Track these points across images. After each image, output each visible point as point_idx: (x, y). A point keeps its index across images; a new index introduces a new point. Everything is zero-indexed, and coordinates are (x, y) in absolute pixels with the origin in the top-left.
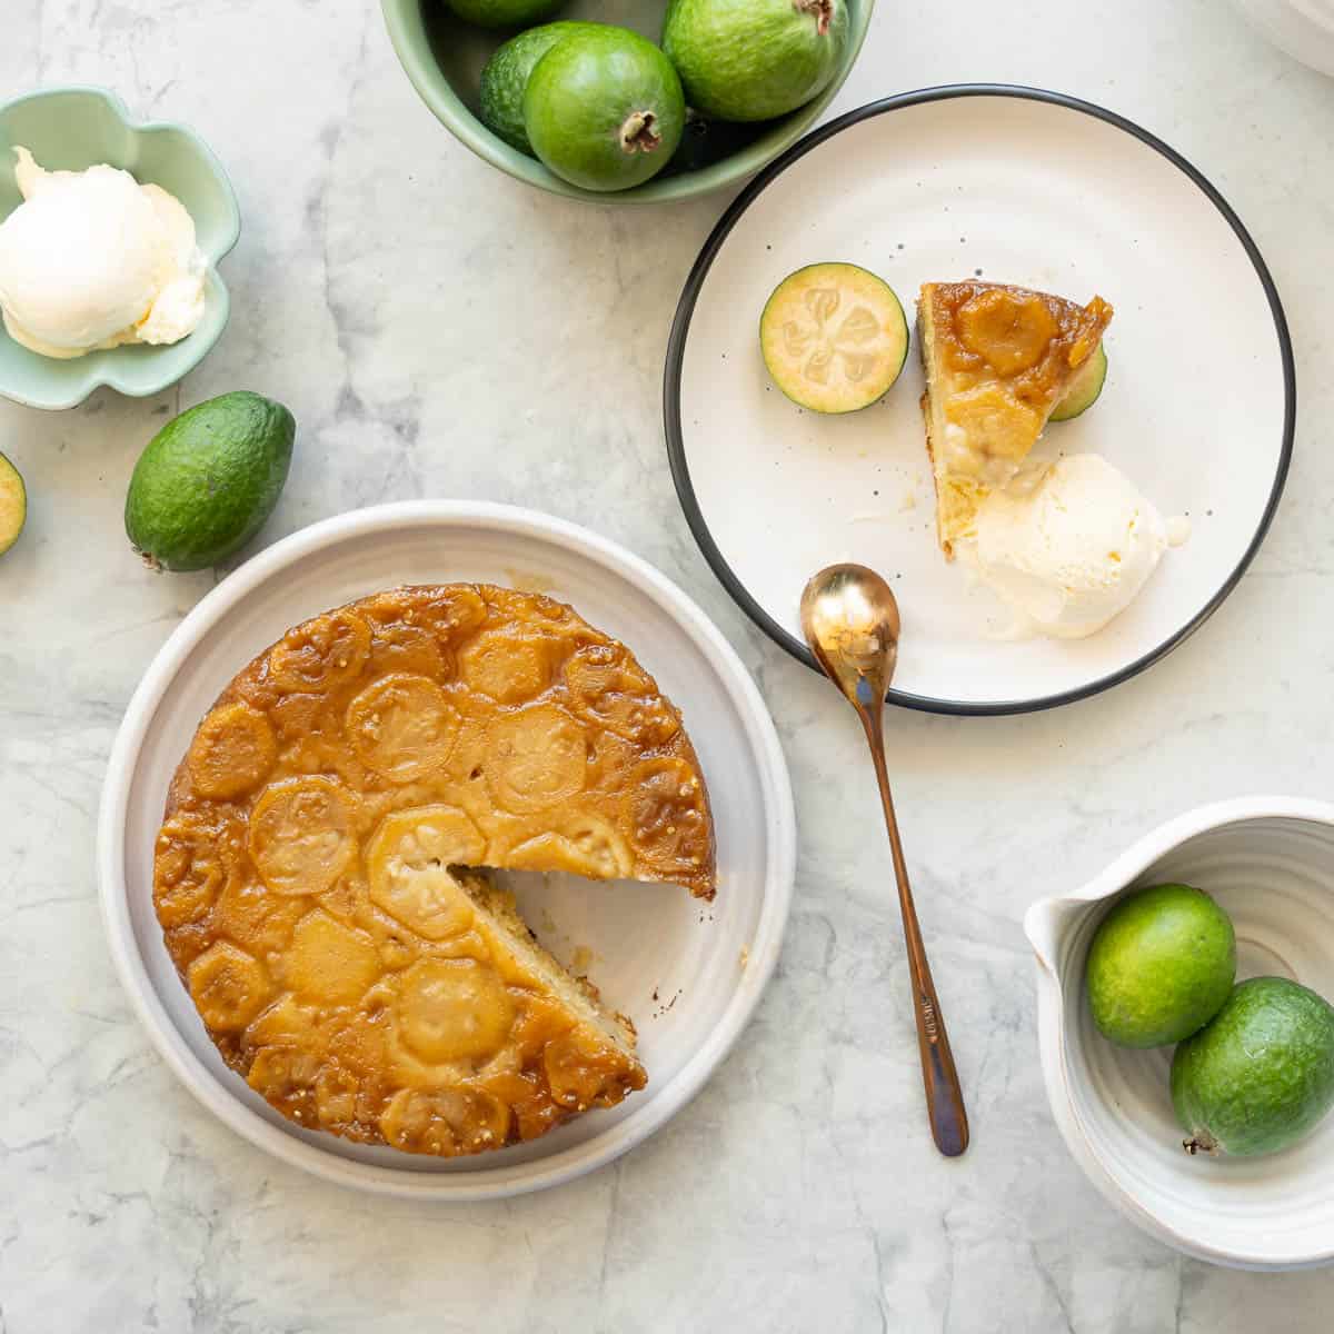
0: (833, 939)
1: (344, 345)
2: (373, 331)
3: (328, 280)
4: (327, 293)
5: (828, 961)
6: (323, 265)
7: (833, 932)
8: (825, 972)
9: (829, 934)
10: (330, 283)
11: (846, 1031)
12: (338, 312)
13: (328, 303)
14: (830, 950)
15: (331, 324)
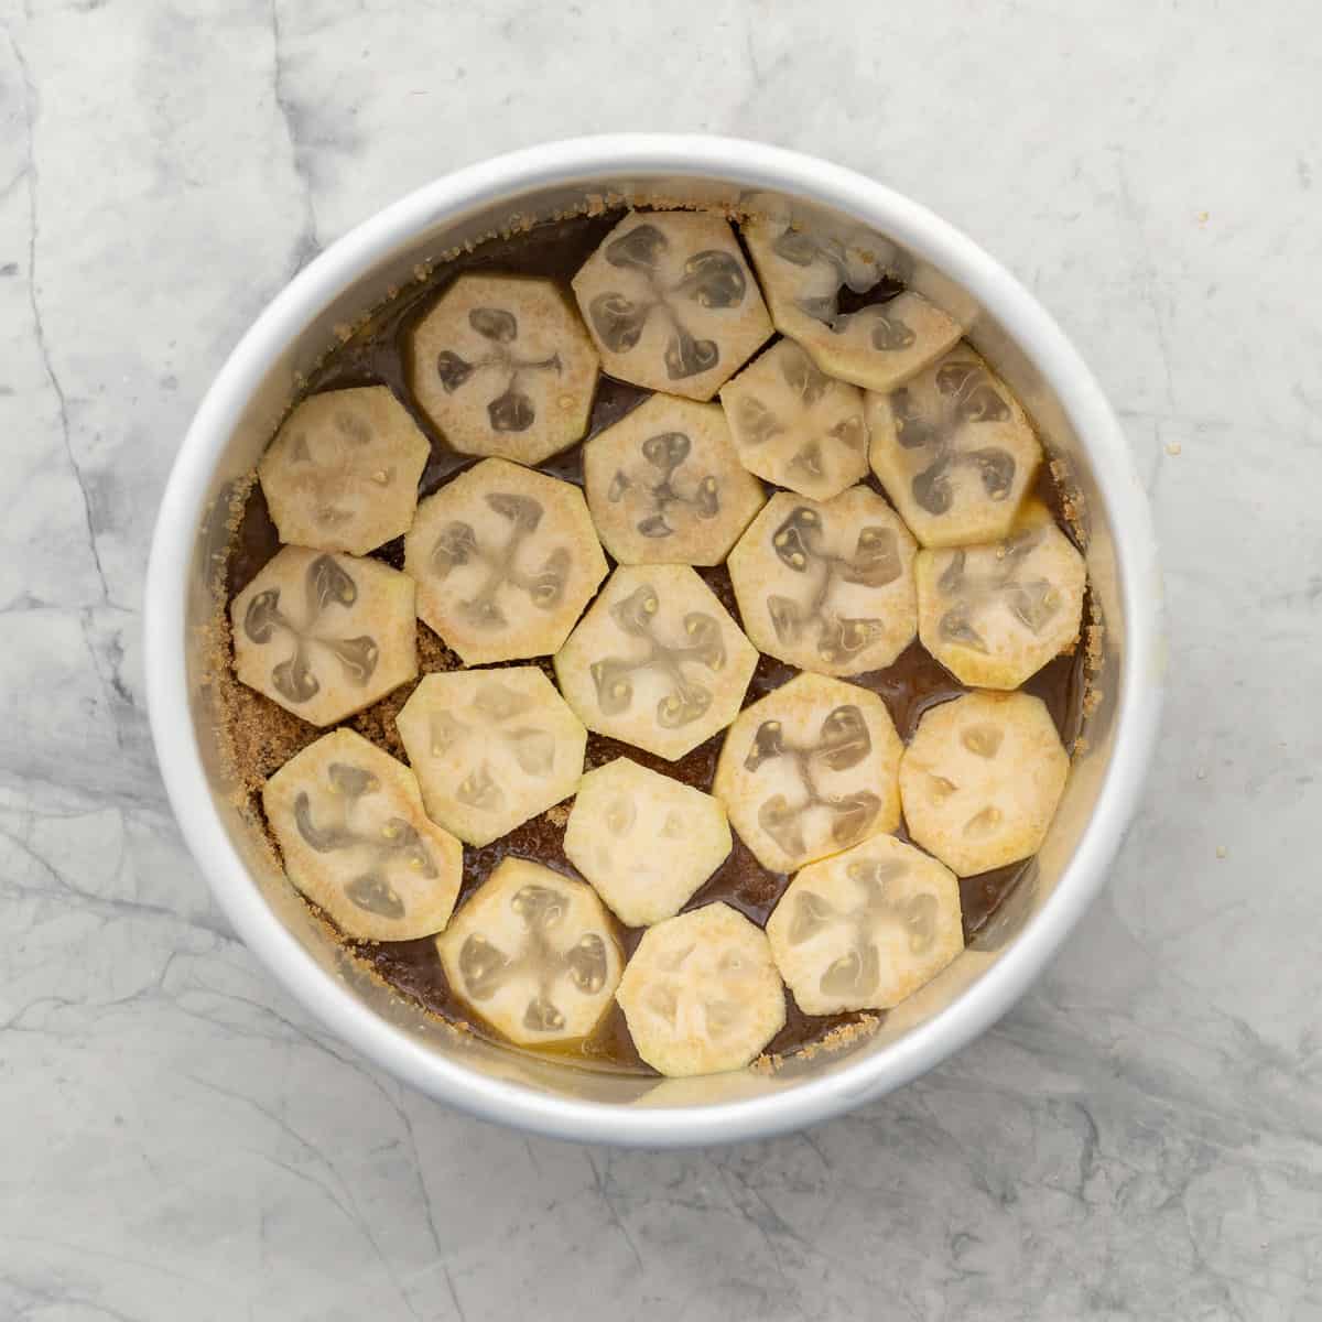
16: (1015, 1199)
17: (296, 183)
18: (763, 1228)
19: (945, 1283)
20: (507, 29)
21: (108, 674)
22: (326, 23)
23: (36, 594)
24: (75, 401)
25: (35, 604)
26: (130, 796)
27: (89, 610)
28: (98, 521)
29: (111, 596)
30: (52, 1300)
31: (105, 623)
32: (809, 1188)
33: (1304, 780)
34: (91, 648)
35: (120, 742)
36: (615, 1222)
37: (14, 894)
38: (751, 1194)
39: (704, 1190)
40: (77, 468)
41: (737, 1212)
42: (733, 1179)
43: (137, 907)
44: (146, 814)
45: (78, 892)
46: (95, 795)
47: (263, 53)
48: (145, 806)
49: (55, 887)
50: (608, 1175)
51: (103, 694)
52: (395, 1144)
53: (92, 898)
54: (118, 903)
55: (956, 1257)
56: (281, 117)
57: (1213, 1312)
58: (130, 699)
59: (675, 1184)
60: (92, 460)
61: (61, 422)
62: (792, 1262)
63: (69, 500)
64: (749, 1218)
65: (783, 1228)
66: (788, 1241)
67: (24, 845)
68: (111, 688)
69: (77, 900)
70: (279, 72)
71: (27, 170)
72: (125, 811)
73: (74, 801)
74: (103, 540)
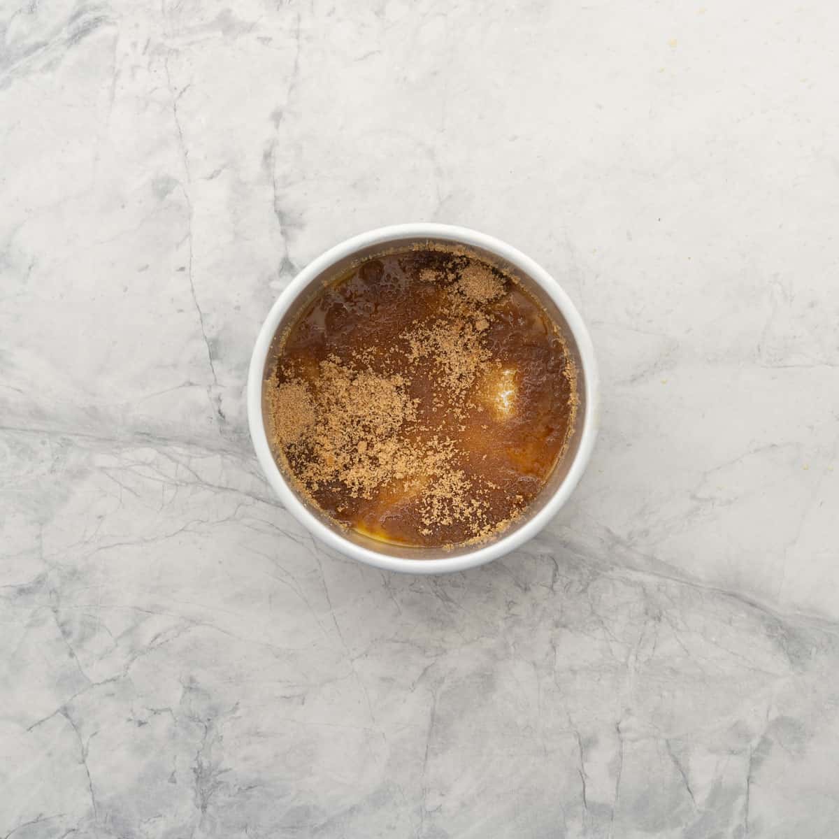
0: (557, 569)
1: (283, 233)
2: (301, 226)
3: (275, 196)
4: (275, 204)
5: (554, 582)
6: (272, 188)
7: (557, 566)
8: (552, 588)
9: (554, 566)
10: (276, 198)
11: (563, 620)
12: (281, 215)
13: (276, 211)
14: (555, 575)
15: (277, 222)
16: (530, 589)
17: (281, 239)
18: (442, 600)
19: (506, 618)
20: (354, 186)
21: (217, 409)
22: (290, 184)
23: (192, 380)
24: (205, 314)
25: (191, 384)
26: (224, 450)
27: (210, 386)
28: (213, 356)
29: (218, 382)
30: (197, 624)
31: (216, 391)
32: (459, 587)
33: (629, 445)
34: (210, 398)
35: (221, 431)
36: (391, 597)
37: (184, 484)
38: (439, 588)
39: (422, 587)
40: (206, 338)
41: (434, 594)
42: (432, 583)
43: (226, 489)
44: (229, 456)
45: (207, 484)
46: (212, 450)
47: (270, 194)
48: (229, 454)
49: (198, 482)
50: (389, 581)
51: (215, 415)
52: (315, 571)
53: (211, 486)
54: (219, 487)
55: (509, 609)
56: (275, 216)
57: (598, 629)
58: (224, 417)
59: (412, 585)
60: (212, 334)
61: (200, 321)
62: (452, 612)
63: (203, 348)
64: (438, 596)
65: (449, 600)
66: (451, 604)
67: (188, 468)
68: (217, 413)
69: (206, 486)
70: (275, 201)
71: (189, 235)
72: (223, 455)
73: (205, 452)
74: (215, 363)
